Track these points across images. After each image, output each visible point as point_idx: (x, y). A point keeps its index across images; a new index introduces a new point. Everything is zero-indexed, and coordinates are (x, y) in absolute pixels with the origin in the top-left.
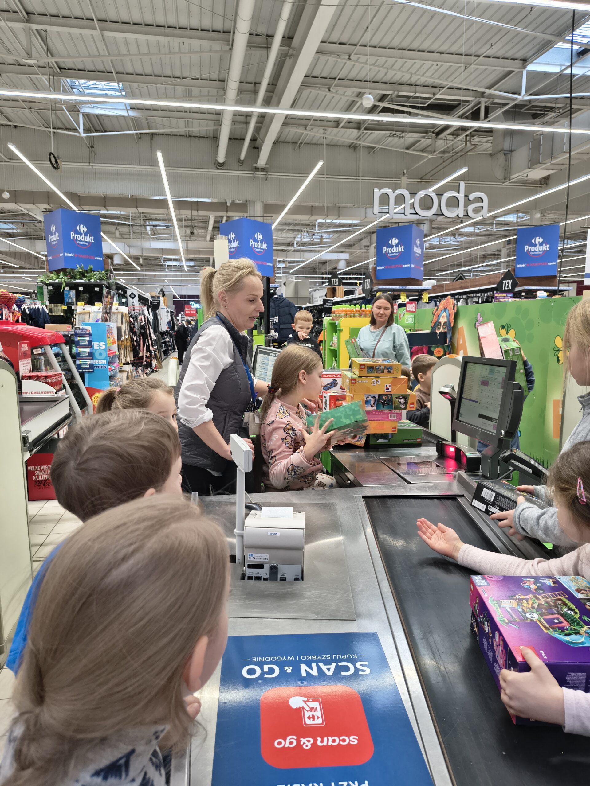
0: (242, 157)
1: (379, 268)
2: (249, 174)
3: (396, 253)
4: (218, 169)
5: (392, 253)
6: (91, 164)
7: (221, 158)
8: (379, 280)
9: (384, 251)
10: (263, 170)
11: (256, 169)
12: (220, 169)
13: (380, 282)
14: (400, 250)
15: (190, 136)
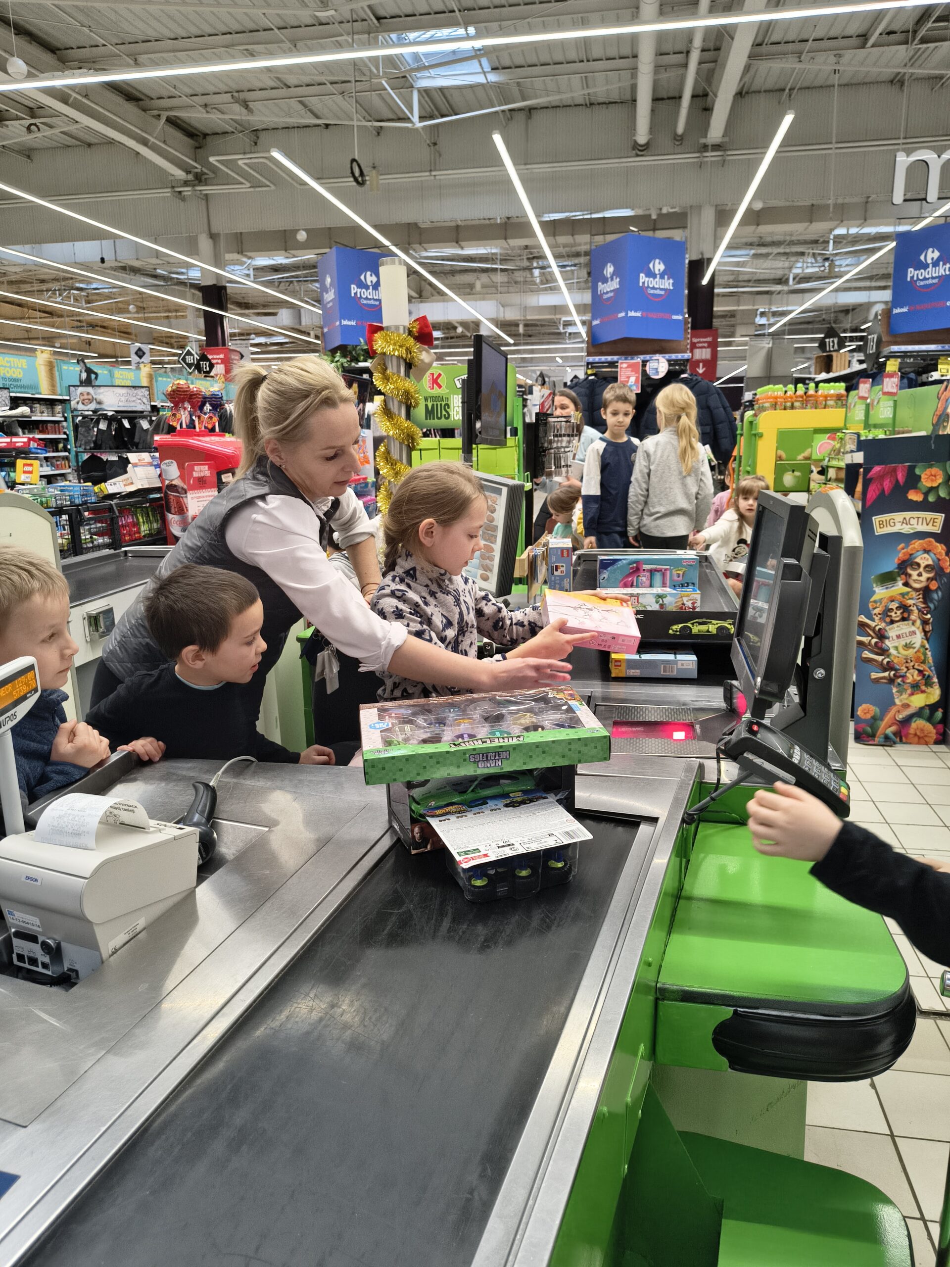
0: (680, 130)
1: (896, 311)
2: (691, 158)
3: (933, 278)
4: (638, 155)
5: (925, 279)
6: (433, 173)
7: (642, 137)
8: (895, 336)
9: (909, 275)
10: (717, 147)
11: (705, 148)
12: (642, 156)
13: (899, 339)
14: (942, 272)
15: (591, 104)
